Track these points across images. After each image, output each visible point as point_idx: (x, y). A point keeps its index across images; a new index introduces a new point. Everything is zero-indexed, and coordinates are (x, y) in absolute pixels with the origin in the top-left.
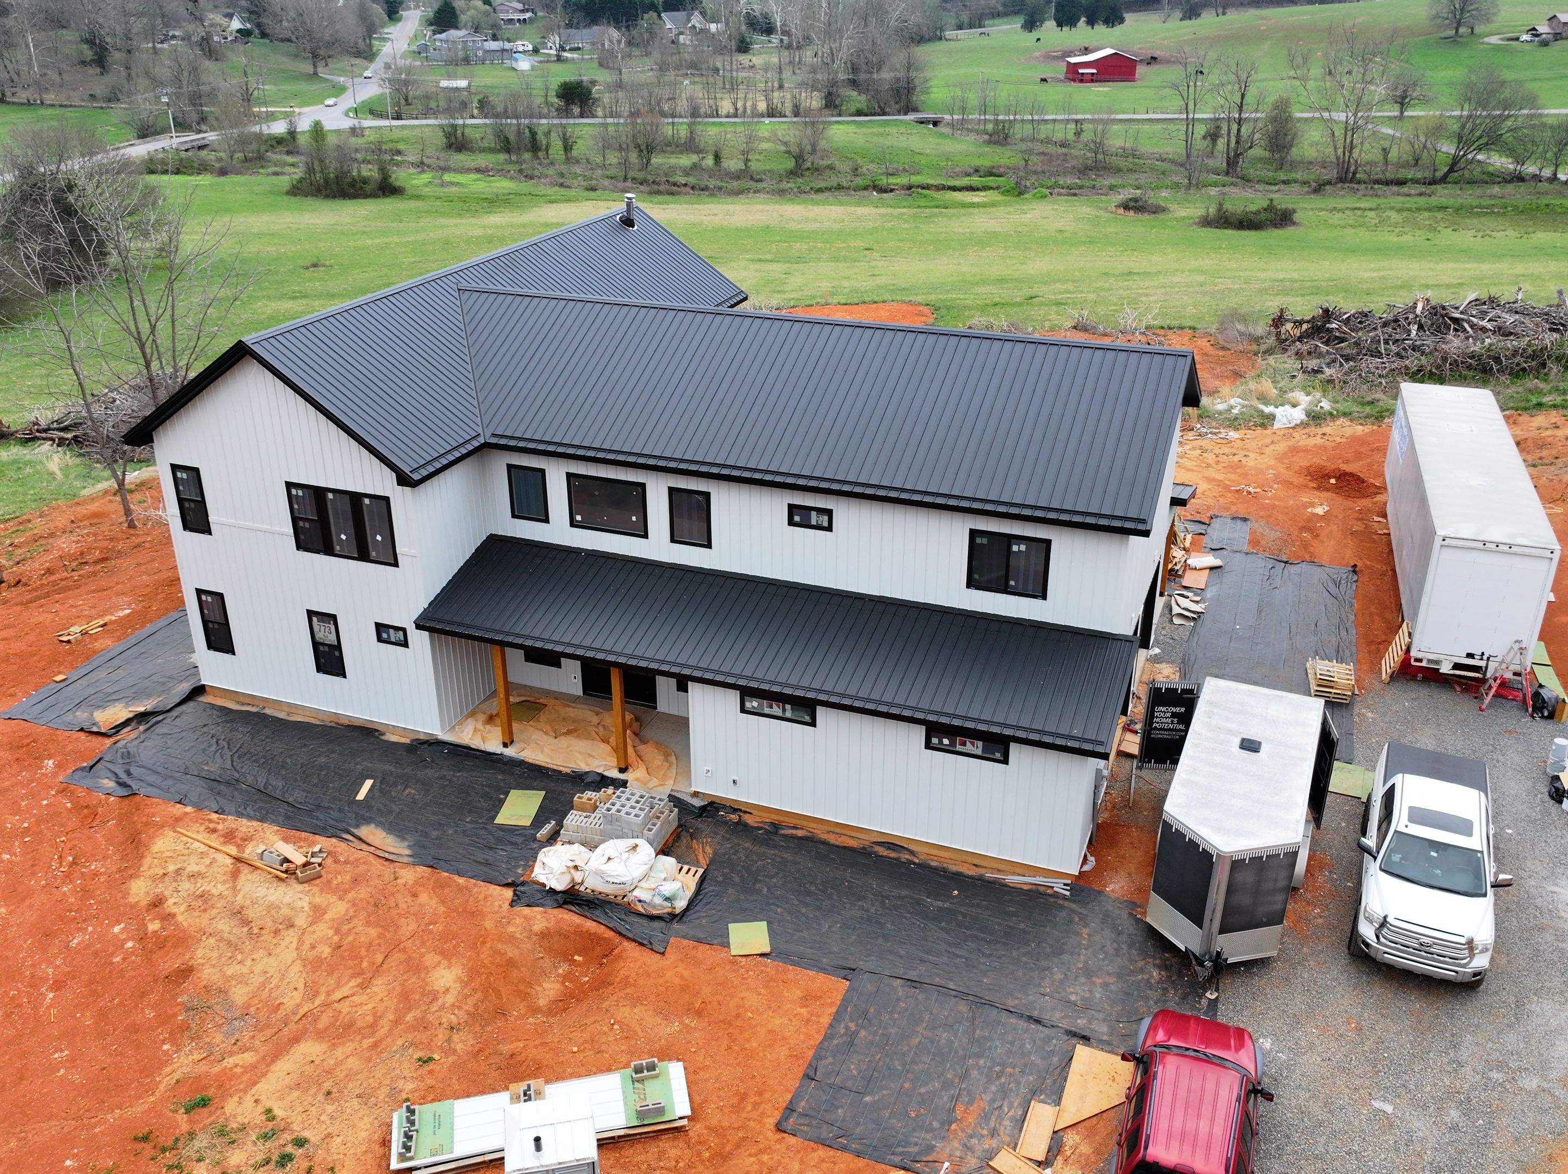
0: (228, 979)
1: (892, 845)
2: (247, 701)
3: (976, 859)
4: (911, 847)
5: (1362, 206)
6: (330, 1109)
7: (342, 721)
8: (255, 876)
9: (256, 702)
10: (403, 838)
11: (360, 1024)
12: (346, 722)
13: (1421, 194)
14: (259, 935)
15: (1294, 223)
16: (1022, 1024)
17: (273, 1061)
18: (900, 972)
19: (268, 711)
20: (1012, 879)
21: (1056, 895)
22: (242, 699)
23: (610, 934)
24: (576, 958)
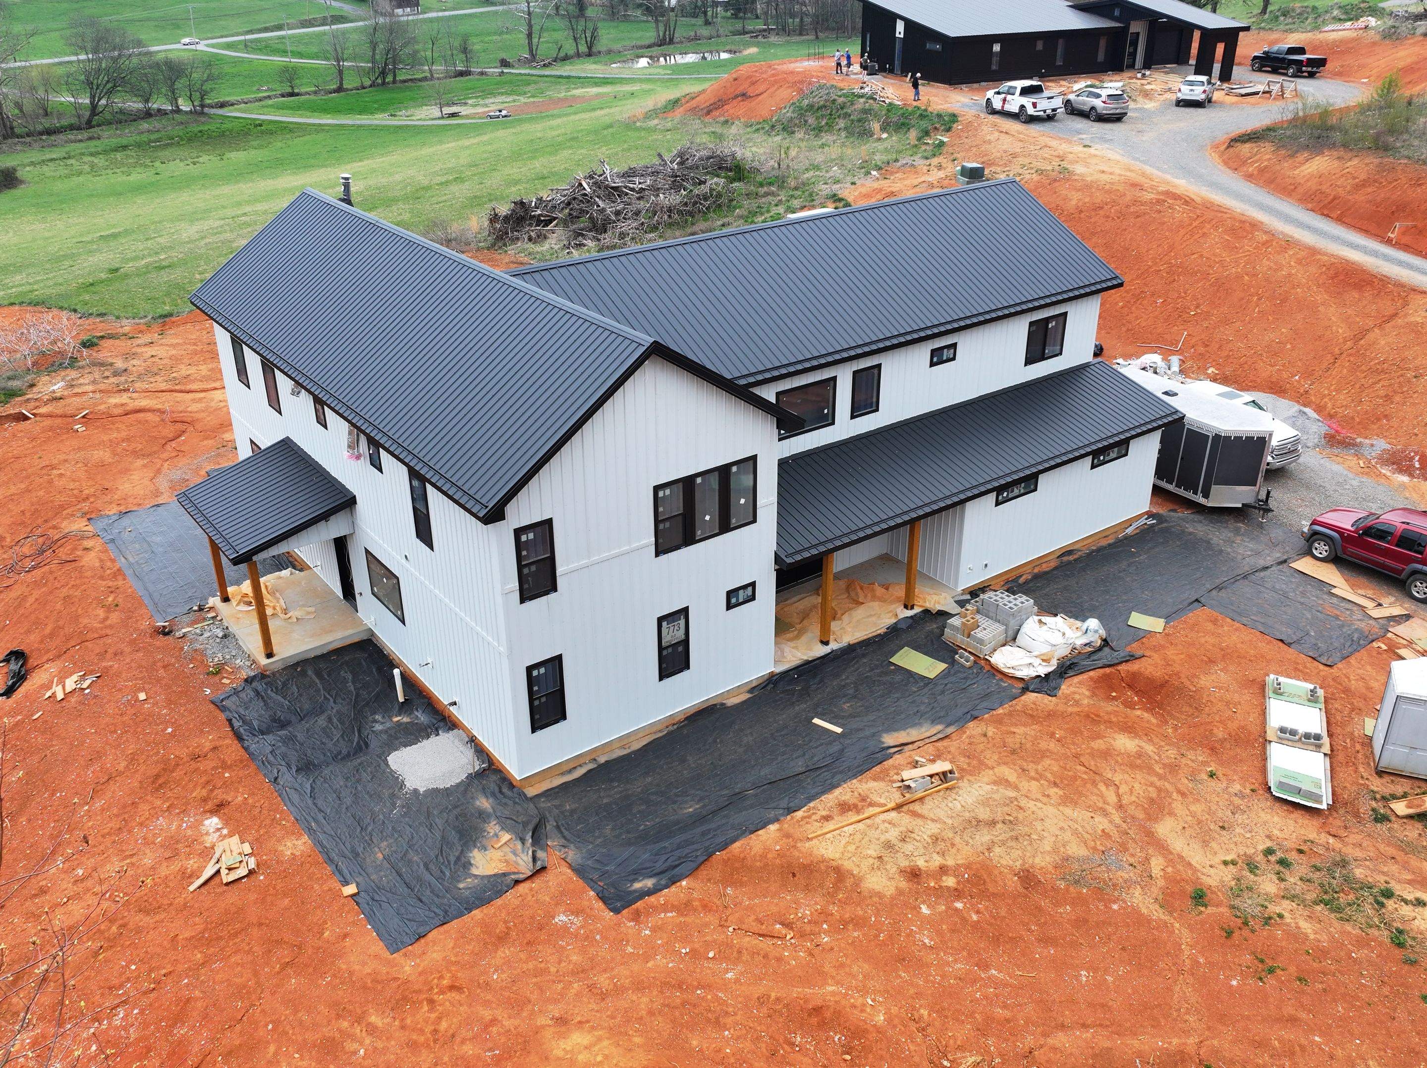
0: (1055, 850)
1: (1067, 552)
2: (572, 765)
3: (1104, 533)
4: (1075, 547)
5: (54, 156)
6: (1238, 830)
7: (677, 719)
8: (929, 803)
9: (582, 761)
10: (920, 724)
11: (1154, 795)
12: (682, 717)
13: (90, 138)
14: (1016, 818)
15: (22, 182)
16: (1262, 574)
17: (1168, 850)
18: (1209, 586)
19: (602, 760)
20: (1129, 531)
21: (1152, 526)
22: (565, 768)
23: (1108, 670)
24: (1114, 694)
